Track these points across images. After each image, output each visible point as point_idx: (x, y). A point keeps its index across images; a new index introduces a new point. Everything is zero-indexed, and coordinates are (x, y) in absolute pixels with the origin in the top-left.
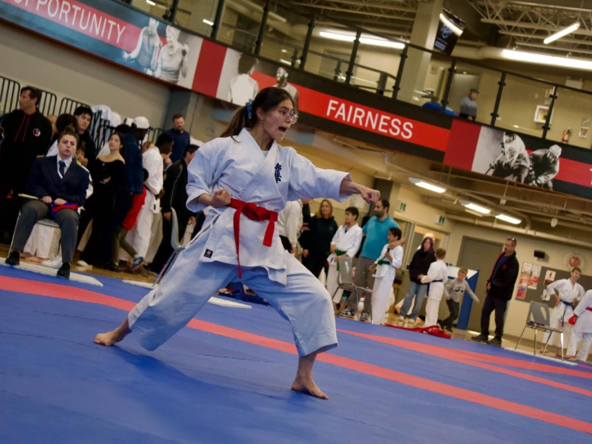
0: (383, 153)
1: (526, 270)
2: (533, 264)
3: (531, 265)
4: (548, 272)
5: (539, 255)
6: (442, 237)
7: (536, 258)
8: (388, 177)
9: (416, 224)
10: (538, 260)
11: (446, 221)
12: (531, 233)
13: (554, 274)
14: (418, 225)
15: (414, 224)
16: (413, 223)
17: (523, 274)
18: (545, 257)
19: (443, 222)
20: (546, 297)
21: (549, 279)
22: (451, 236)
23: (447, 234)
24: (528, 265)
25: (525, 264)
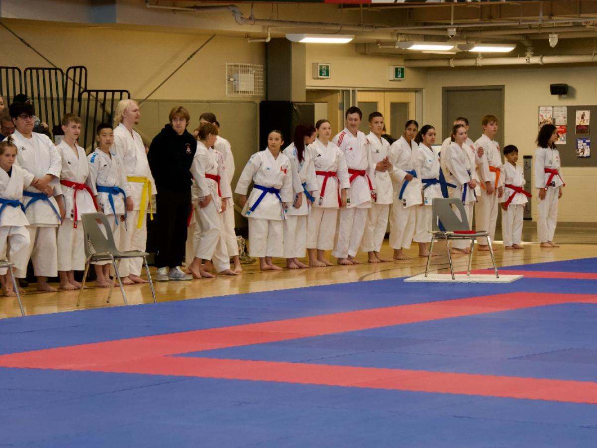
0: (232, 9)
1: (545, 118)
2: (553, 107)
3: (550, 108)
4: (579, 114)
5: (559, 90)
6: (410, 98)
7: (556, 97)
8: (265, 38)
9: (356, 89)
10: (560, 98)
11: (407, 71)
12: (535, 60)
13: (587, 114)
14: (359, 91)
15: (354, 91)
16: (351, 89)
18: (570, 91)
19: (403, 76)
20: (583, 151)
21: (582, 124)
22: (424, 91)
23: (416, 91)
24: (546, 110)
25: (541, 108)
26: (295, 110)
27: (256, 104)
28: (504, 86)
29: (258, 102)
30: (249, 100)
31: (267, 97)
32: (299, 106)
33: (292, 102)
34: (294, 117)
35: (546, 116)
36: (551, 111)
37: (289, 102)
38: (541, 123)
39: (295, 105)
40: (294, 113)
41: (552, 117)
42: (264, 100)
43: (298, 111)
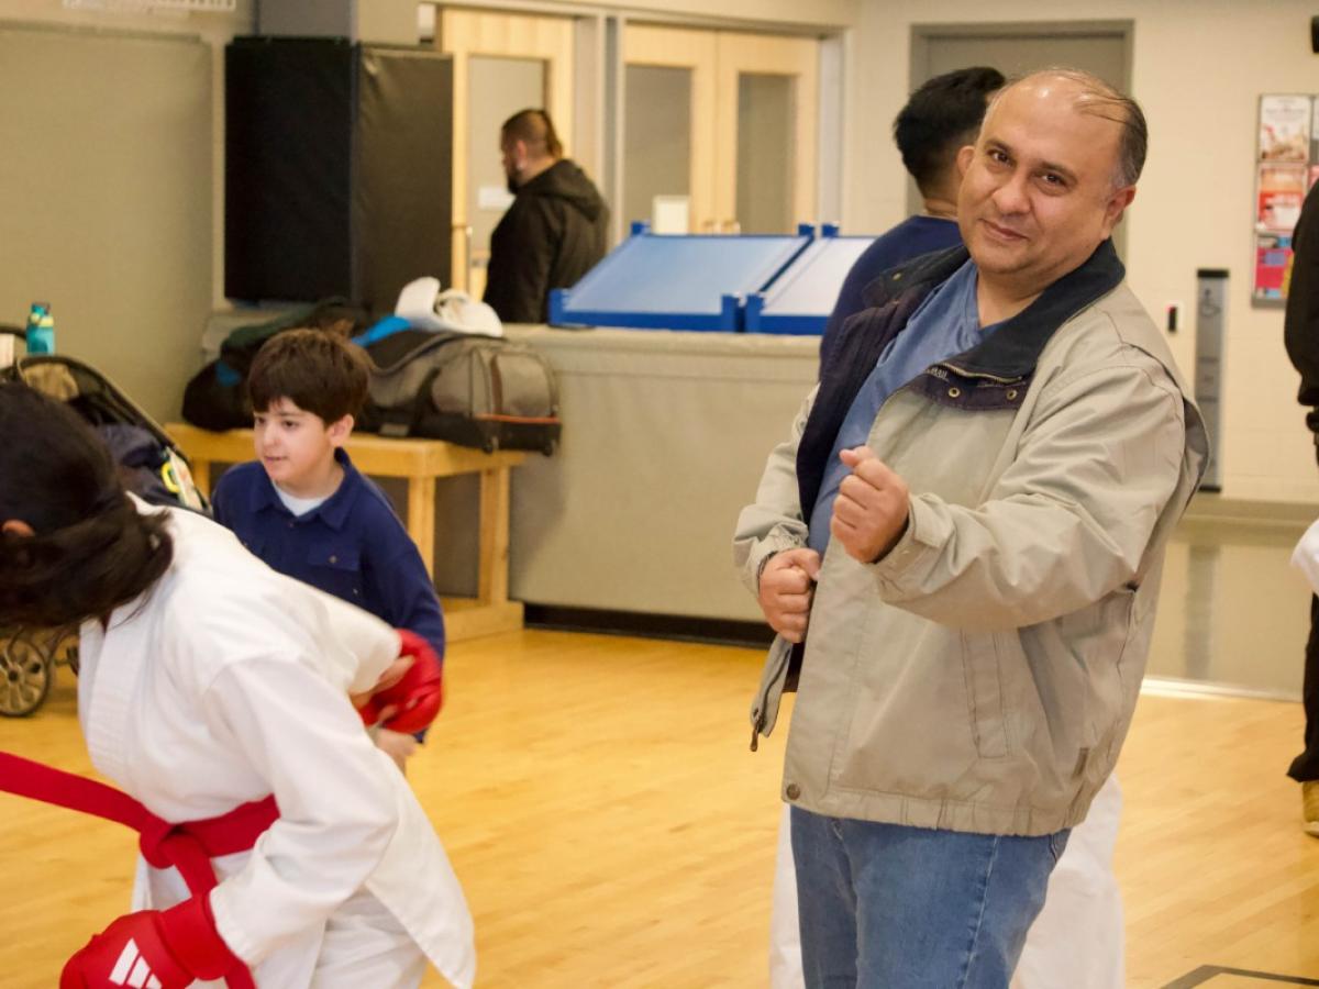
1: (1281, 138)
2: (1313, 98)
3: (1304, 103)
6: (801, 59)
9: (622, 16)
14: (631, 22)
15: (612, 22)
17: (1266, 165)
22: (849, 37)
23: (823, 34)
24: (1286, 110)
25: (1268, 103)
26: (372, 79)
27: (208, 48)
28: (1130, 23)
29: (218, 39)
30: (176, 29)
31: (256, 24)
32: (384, 59)
33: (359, 46)
34: (364, 107)
35: (1285, 130)
36: (1302, 111)
37: (345, 41)
38: (1264, 155)
39: (371, 57)
40: (367, 90)
41: (1306, 132)
42: (245, 31)
43: (386, 82)
